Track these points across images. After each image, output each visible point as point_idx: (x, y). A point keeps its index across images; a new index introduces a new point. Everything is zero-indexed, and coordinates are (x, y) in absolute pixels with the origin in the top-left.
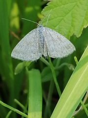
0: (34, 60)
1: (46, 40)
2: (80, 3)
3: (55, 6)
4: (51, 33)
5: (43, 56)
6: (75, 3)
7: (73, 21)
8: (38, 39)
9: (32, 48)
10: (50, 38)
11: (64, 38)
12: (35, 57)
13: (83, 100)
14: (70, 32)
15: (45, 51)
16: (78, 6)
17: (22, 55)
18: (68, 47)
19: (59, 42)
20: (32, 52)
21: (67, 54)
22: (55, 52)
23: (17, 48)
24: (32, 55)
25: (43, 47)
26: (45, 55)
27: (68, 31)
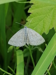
0: (21, 46)
1: (28, 35)
2: (48, 15)
3: (34, 16)
4: (32, 31)
5: (26, 44)
6: (45, 15)
7: (44, 25)
8: (24, 34)
9: (21, 39)
10: (31, 34)
11: (39, 35)
12: (22, 44)
13: (48, 69)
14: (42, 31)
15: (28, 41)
16: (47, 17)
17: (14, 43)
18: (41, 40)
19: (36, 36)
20: (20, 41)
21: (40, 44)
22: (33, 42)
23: (12, 39)
24: (20, 43)
25: (27, 39)
26: (28, 44)
27: (41, 30)
